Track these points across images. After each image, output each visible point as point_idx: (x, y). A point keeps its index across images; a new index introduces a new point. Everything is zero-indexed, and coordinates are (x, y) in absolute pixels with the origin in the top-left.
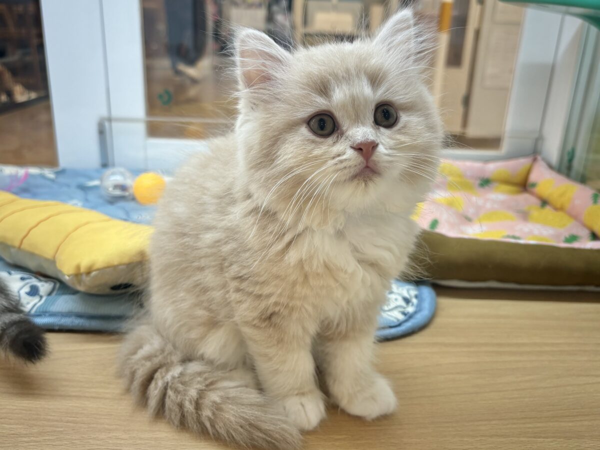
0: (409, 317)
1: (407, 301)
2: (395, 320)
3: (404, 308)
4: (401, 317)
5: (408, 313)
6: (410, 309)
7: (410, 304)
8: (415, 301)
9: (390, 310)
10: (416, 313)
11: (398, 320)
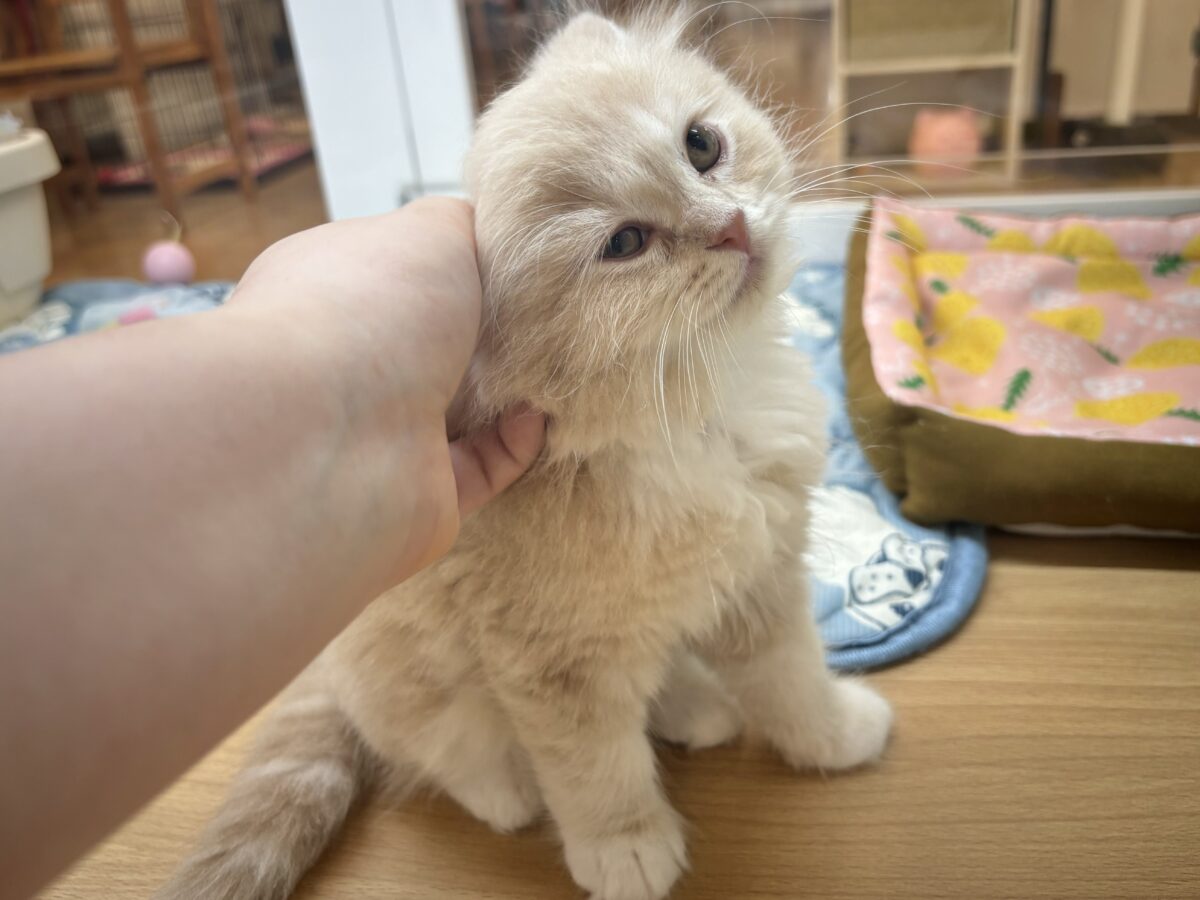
0: (913, 618)
1: (915, 578)
2: (878, 628)
3: (907, 596)
4: (893, 620)
5: (912, 608)
6: (919, 599)
7: (925, 584)
8: (936, 576)
9: (872, 602)
10: (929, 608)
11: (885, 627)
